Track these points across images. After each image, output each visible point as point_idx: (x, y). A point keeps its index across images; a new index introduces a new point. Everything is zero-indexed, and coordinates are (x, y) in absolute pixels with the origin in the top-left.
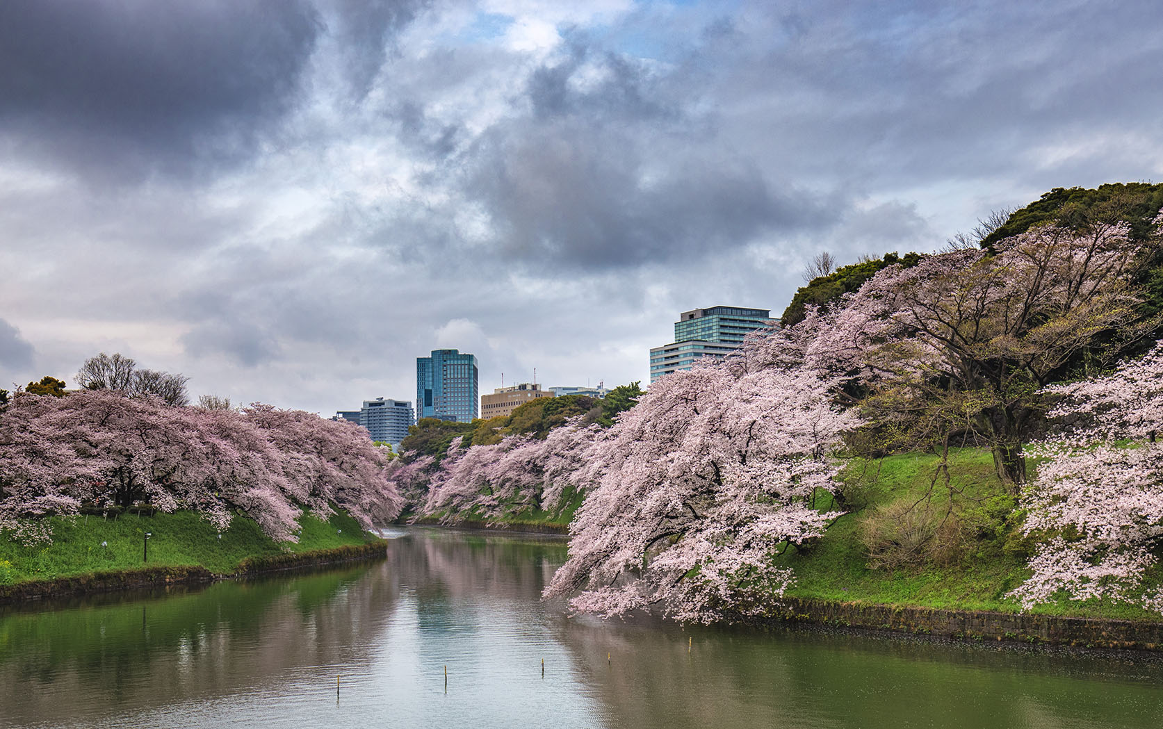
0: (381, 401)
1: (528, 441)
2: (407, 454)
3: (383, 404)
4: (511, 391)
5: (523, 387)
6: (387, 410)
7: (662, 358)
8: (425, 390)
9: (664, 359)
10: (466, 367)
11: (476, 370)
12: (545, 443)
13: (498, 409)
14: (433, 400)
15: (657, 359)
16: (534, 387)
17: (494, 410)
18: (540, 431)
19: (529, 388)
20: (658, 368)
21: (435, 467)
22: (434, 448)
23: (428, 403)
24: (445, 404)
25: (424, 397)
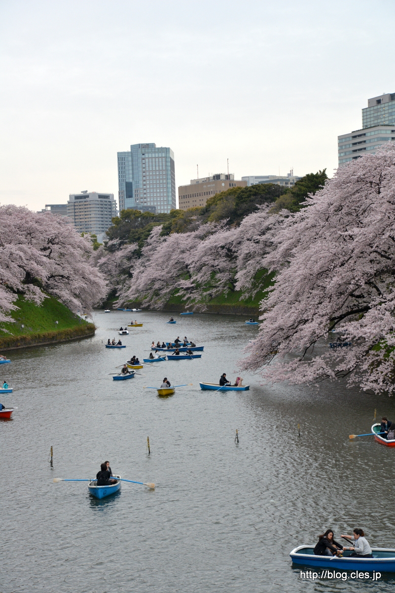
0: (85, 194)
1: (222, 227)
2: (110, 243)
3: (88, 196)
4: (207, 181)
5: (217, 177)
6: (92, 203)
7: (349, 144)
8: (126, 183)
9: (351, 145)
10: (164, 159)
11: (172, 162)
12: (239, 229)
13: (195, 199)
14: (134, 192)
15: (345, 145)
16: (228, 177)
17: (191, 200)
18: (234, 218)
19: (223, 178)
20: (345, 155)
21: (138, 254)
22: (136, 237)
23: (129, 196)
24: (145, 195)
25: (125, 189)
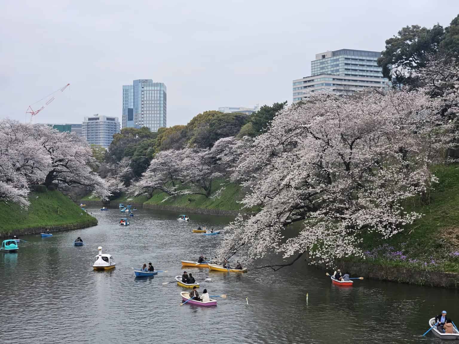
3: (98, 119)
6: (101, 123)
7: (301, 87)
8: (129, 109)
11: (165, 95)
14: (134, 116)
15: (298, 88)
20: (298, 95)
23: (130, 118)
24: (143, 119)
25: (127, 114)
